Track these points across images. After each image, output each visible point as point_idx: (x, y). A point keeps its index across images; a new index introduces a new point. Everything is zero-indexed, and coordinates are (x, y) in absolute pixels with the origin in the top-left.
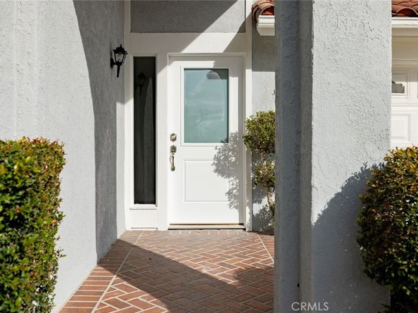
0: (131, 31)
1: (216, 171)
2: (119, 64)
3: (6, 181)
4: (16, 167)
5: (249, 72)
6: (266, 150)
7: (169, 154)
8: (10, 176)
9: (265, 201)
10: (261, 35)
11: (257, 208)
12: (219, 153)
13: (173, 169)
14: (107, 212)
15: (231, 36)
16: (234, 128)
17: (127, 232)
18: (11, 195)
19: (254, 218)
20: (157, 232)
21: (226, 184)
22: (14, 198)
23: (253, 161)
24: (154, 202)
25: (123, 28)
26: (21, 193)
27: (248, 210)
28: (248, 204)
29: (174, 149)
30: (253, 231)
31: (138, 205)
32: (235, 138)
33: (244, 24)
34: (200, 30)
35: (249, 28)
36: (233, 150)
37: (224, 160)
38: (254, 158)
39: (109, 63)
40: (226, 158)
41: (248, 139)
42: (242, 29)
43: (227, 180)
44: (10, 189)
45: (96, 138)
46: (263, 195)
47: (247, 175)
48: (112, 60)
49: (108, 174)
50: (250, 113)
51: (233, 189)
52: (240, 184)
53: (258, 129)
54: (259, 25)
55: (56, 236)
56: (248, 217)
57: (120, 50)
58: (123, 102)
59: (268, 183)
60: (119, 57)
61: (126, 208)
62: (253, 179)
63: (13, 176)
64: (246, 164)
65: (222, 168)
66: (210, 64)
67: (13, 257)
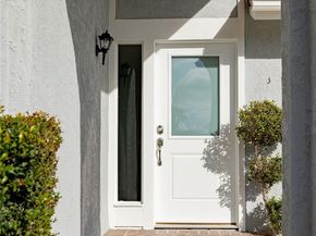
0: (117, 18)
1: (205, 166)
2: (105, 51)
3: (9, 150)
4: (21, 136)
5: (241, 60)
6: (261, 142)
7: (155, 147)
8: (14, 145)
9: (260, 199)
10: (255, 19)
11: (251, 206)
12: (209, 146)
13: (160, 164)
14: (91, 207)
15: (222, 21)
16: (225, 119)
17: (111, 231)
18: (15, 166)
19: (248, 218)
20: (142, 231)
21: (217, 180)
22: (17, 168)
23: (247, 155)
24: (139, 199)
25: (107, 15)
26: (24, 164)
27: (241, 208)
28: (241, 202)
29: (160, 143)
30: (247, 231)
31: (122, 202)
32: (226, 130)
33: (236, 8)
34: (189, 15)
35: (241, 13)
36: (225, 143)
37: (215, 154)
38: (248, 151)
39: (94, 49)
40: (217, 152)
41: (241, 131)
42: (234, 14)
43: (218, 176)
44: (14, 160)
45: (82, 127)
46: (258, 192)
47: (240, 170)
48: (97, 46)
49: (92, 167)
50: (243, 103)
51: (225, 185)
52: (232, 181)
53: (252, 119)
54: (253, 9)
55: (53, 218)
56: (241, 216)
57: (106, 36)
58: (107, 91)
59: (263, 178)
60: (105, 44)
61: (110, 204)
62: (247, 174)
63: (18, 144)
64: (238, 158)
65: (212, 162)
66: (199, 52)
67: (15, 232)
